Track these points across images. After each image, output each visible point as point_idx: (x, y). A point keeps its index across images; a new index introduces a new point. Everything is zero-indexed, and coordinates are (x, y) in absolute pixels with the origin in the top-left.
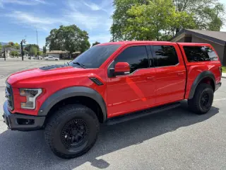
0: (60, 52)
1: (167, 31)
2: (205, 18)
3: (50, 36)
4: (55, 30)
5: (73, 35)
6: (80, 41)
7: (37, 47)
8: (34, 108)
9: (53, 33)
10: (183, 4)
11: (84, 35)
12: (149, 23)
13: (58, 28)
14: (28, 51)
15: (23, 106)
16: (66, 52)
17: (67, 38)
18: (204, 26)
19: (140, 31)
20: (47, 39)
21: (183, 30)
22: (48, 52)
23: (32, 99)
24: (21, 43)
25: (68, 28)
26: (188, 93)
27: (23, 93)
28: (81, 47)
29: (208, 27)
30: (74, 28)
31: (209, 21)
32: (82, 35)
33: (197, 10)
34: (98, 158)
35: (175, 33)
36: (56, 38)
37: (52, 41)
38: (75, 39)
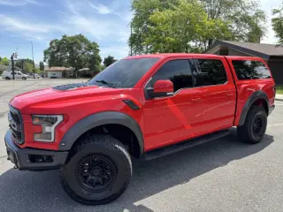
0: (63, 68)
1: (198, 43)
2: (243, 28)
3: (50, 49)
4: (56, 40)
5: (80, 48)
6: (88, 55)
7: (32, 62)
8: (52, 140)
9: (54, 45)
10: (217, 10)
11: (93, 47)
12: (176, 33)
13: (60, 38)
14: (21, 68)
15: (37, 138)
16: (70, 68)
17: (72, 52)
18: (241, 37)
19: (164, 42)
20: (46, 53)
21: (217, 41)
22: (46, 68)
23: (50, 129)
24: (12, 58)
25: (73, 38)
26: (238, 118)
27: (36, 121)
28: (90, 62)
29: (246, 39)
30: (81, 38)
31: (247, 31)
32: (92, 48)
33: (233, 18)
34: (136, 204)
35: (207, 45)
36: (58, 51)
37: (52, 55)
38: (82, 52)
